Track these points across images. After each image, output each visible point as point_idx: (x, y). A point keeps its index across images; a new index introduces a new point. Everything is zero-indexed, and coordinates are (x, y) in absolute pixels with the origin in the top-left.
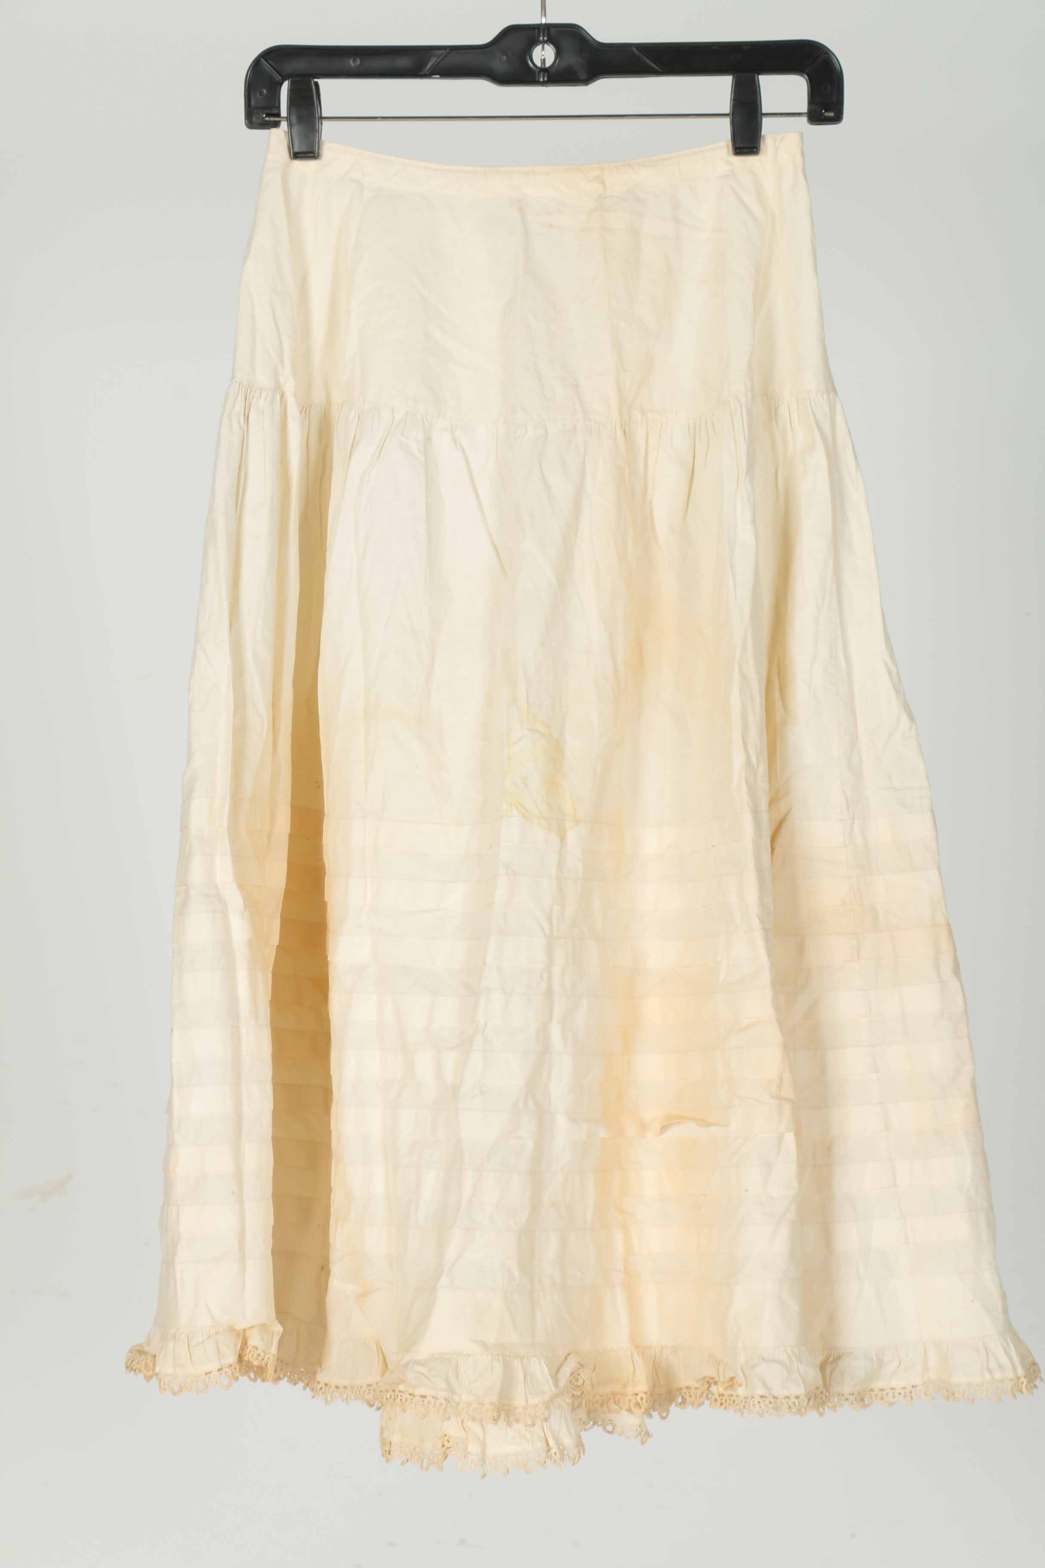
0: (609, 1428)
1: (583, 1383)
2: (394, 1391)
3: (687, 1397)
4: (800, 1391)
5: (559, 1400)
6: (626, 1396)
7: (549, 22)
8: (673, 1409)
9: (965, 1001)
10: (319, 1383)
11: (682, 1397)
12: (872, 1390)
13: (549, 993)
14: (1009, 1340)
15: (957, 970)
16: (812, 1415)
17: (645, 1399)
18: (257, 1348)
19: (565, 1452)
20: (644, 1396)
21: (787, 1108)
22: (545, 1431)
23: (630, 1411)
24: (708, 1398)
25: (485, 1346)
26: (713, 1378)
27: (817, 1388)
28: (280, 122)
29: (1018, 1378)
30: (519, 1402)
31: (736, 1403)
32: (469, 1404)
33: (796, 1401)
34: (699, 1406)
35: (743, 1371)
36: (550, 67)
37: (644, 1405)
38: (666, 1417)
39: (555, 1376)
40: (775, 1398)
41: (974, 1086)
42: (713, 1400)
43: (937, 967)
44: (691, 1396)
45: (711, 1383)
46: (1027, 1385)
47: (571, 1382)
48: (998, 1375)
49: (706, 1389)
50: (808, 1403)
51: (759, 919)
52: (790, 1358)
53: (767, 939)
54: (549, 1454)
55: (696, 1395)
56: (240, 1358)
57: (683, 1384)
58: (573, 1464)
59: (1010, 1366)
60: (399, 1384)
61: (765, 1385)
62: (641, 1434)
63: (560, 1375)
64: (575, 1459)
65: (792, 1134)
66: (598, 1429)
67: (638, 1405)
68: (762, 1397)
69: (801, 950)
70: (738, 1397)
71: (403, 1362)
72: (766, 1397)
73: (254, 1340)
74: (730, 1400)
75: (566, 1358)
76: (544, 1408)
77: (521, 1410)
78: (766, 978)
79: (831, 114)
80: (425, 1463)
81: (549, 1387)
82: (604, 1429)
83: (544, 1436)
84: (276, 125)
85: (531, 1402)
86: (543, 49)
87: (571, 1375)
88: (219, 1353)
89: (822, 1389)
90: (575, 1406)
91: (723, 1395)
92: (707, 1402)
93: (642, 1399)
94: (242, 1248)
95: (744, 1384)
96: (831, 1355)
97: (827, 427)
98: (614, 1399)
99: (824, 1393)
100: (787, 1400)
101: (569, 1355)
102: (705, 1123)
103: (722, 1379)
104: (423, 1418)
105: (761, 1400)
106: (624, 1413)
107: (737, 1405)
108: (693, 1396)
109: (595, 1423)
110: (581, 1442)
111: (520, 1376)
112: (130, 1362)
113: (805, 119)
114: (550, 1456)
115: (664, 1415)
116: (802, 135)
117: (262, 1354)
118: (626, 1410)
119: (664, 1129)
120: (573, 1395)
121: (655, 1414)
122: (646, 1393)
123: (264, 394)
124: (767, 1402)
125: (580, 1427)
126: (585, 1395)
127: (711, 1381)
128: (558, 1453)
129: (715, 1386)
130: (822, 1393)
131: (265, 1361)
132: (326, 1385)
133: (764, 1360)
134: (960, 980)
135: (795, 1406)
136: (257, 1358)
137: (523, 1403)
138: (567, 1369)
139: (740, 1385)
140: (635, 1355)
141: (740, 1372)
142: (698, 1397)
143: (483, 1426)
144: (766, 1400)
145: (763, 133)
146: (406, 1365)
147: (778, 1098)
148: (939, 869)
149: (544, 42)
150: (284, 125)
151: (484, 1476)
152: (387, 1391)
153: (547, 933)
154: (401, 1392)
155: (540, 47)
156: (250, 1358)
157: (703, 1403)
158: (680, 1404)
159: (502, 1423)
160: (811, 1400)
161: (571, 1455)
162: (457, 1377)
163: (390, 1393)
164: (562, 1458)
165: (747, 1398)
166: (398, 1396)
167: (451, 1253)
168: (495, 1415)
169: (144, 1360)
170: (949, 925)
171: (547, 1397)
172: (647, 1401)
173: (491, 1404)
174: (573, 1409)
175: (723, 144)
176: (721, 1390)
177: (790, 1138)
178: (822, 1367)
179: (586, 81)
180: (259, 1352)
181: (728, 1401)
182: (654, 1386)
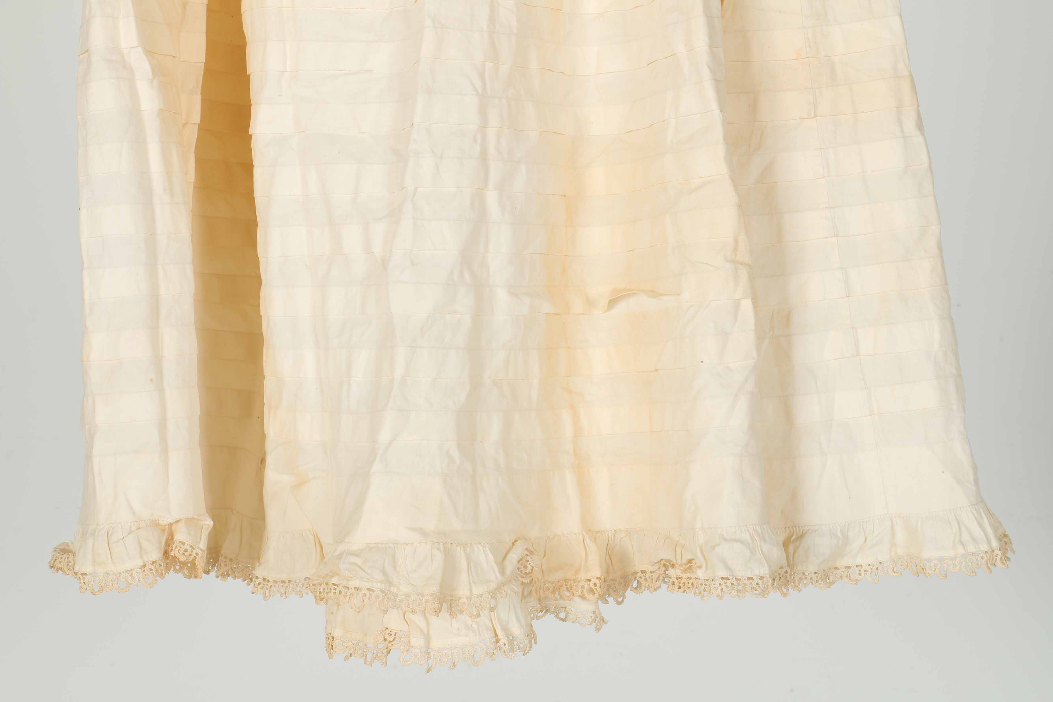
0: (562, 615)
1: (532, 570)
2: (327, 584)
3: (642, 581)
4: (764, 571)
5: (506, 588)
6: (579, 582)
8: (629, 593)
9: (930, 158)
10: (257, 578)
11: (638, 581)
12: (837, 568)
13: (484, 157)
14: (982, 512)
15: (920, 126)
16: (775, 595)
17: (598, 585)
18: (183, 543)
19: (515, 643)
20: (597, 581)
21: (743, 273)
22: (493, 622)
23: (583, 597)
24: (665, 582)
25: (423, 533)
26: (670, 561)
27: (782, 568)
29: (993, 551)
30: (463, 592)
31: (695, 586)
32: (407, 596)
33: (760, 582)
34: (656, 589)
35: (702, 553)
37: (598, 590)
38: (622, 602)
39: (501, 564)
40: (737, 579)
41: (940, 248)
42: (670, 583)
43: (900, 122)
44: (646, 580)
45: (668, 565)
46: (1001, 558)
47: (518, 569)
48: (971, 548)
49: (663, 572)
50: (773, 584)
51: (710, 69)
52: (752, 537)
53: (718, 91)
54: (498, 645)
55: (652, 579)
56: (166, 553)
57: (639, 568)
58: (523, 655)
59: (985, 538)
60: (332, 577)
61: (727, 566)
62: (596, 620)
63: (507, 562)
64: (525, 650)
65: (750, 299)
66: (550, 618)
67: (591, 591)
68: (723, 578)
69: (754, 107)
70: (697, 580)
71: (337, 553)
72: (728, 579)
73: (181, 535)
74: (688, 583)
75: (513, 544)
76: (490, 597)
77: (464, 600)
78: (718, 133)
80: (369, 657)
81: (494, 576)
82: (557, 616)
83: (491, 626)
85: (476, 591)
87: (519, 562)
88: (141, 548)
89: (786, 568)
90: (526, 593)
91: (680, 578)
92: (664, 586)
93: (595, 584)
94: (163, 439)
95: (704, 566)
96: (793, 533)
98: (566, 585)
99: (789, 572)
100: (751, 581)
101: (516, 541)
102: (654, 294)
103: (679, 562)
104: (359, 612)
105: (722, 582)
106: (577, 599)
107: (697, 588)
108: (649, 580)
109: (547, 611)
110: (532, 630)
111: (464, 564)
112: (52, 562)
114: (499, 646)
115: (620, 600)
117: (189, 549)
118: (579, 596)
119: (612, 303)
120: (523, 583)
121: (610, 599)
122: (599, 578)
124: (729, 583)
125: (532, 615)
126: (535, 582)
127: (668, 564)
128: (507, 643)
129: (673, 569)
130: (786, 572)
131: (192, 557)
132: (264, 579)
133: (725, 539)
134: (923, 134)
135: (759, 587)
136: (183, 554)
137: (467, 593)
138: (514, 557)
139: (700, 567)
140: (587, 540)
141: (699, 554)
142: (654, 581)
143: (425, 617)
144: (728, 581)
146: (339, 557)
148: (900, 15)
151: (429, 670)
152: (320, 585)
153: (480, 92)
154: (334, 584)
156: (176, 554)
157: (659, 587)
158: (636, 588)
159: (444, 613)
160: (775, 580)
161: (522, 646)
162: (395, 568)
163: (324, 586)
164: (512, 650)
165: (707, 580)
166: (331, 589)
167: (384, 436)
168: (437, 606)
169: (66, 559)
170: (911, 76)
171: (492, 586)
172: (600, 587)
173: (432, 595)
174: (524, 597)
176: (679, 573)
177: (747, 304)
178: (786, 544)
180: (186, 547)
181: (687, 584)
182: (608, 572)
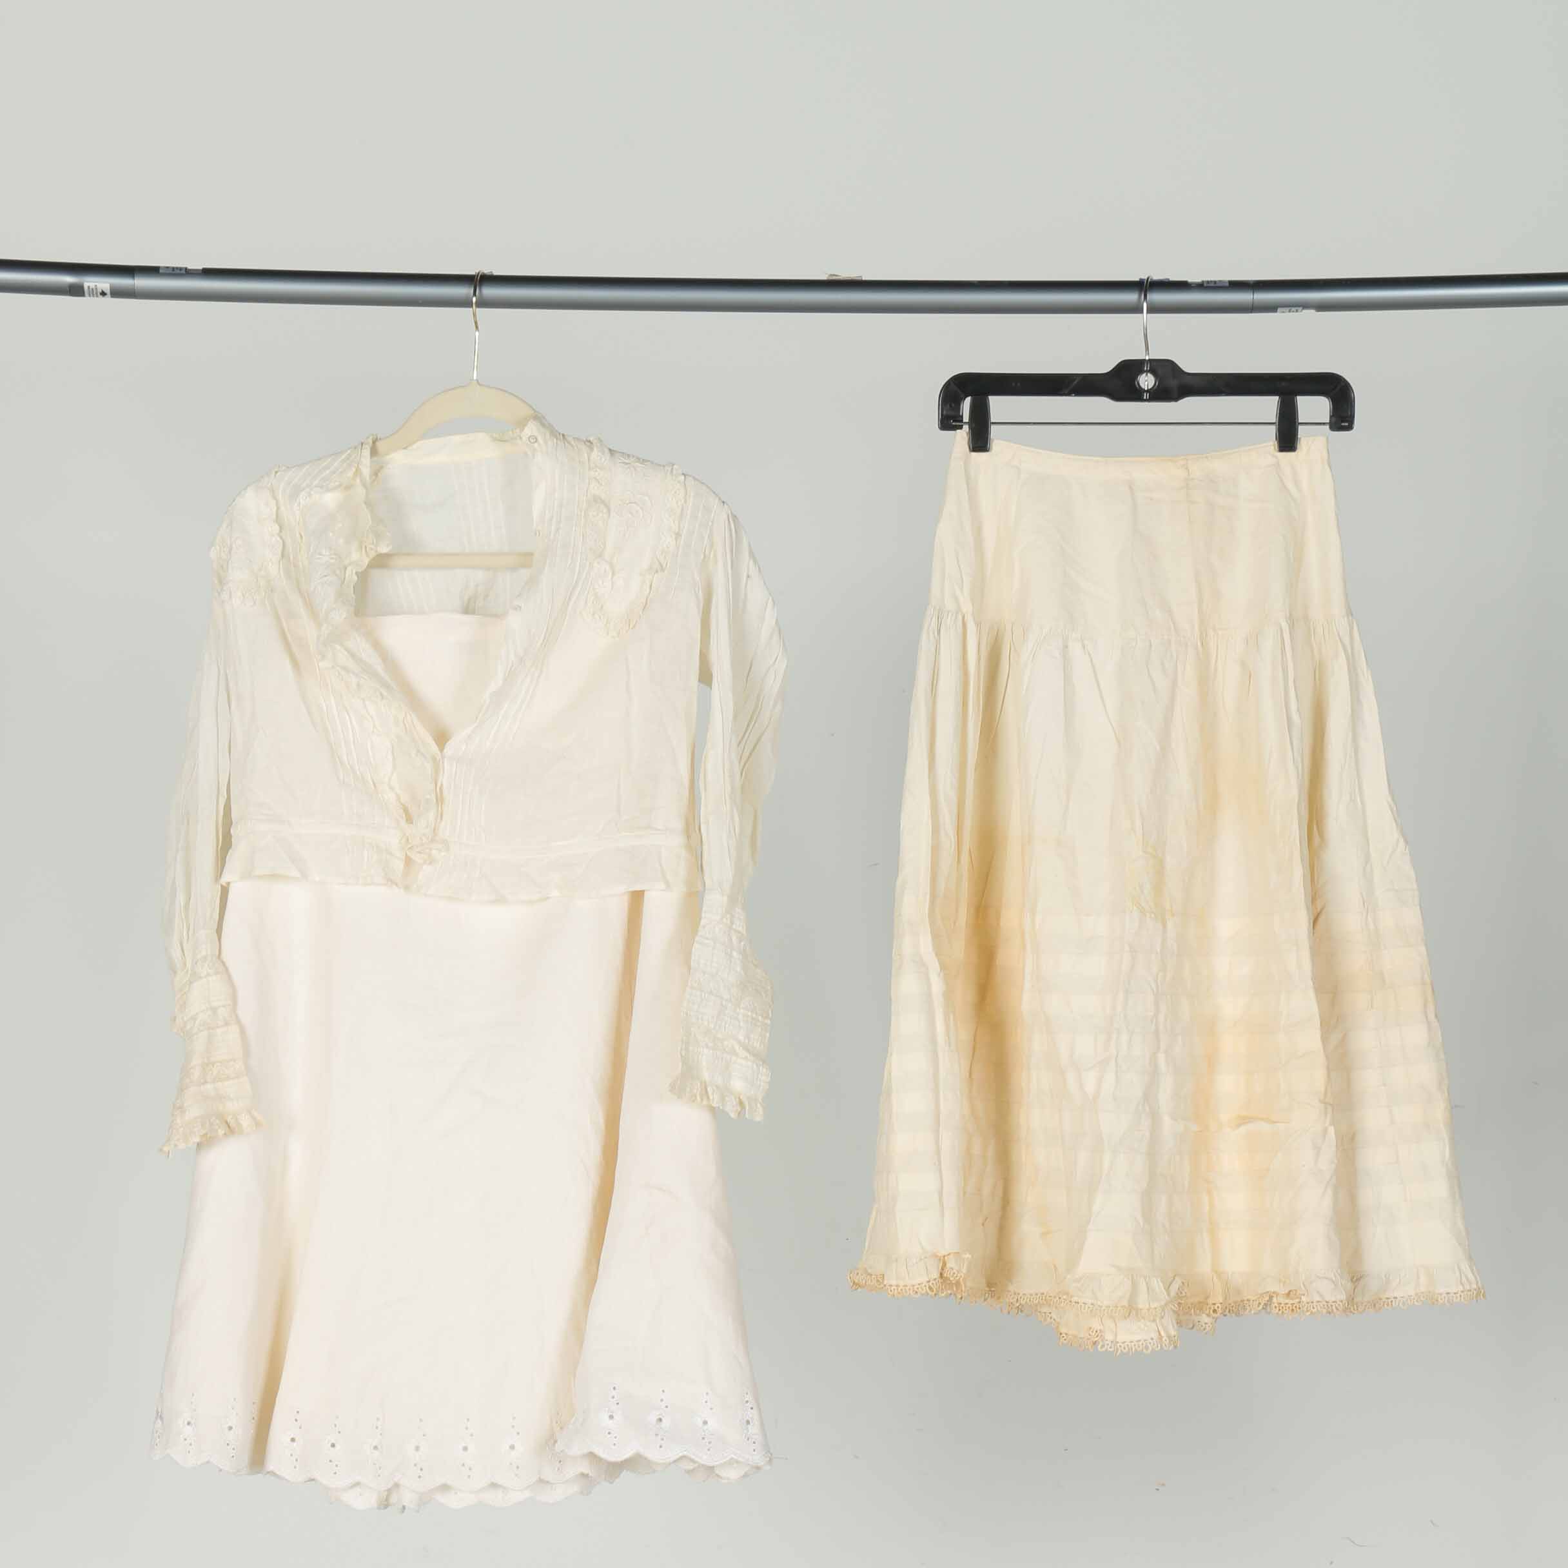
0: (1191, 1326)
1: (1184, 1294)
2: (1060, 1298)
4: (1342, 1298)
5: (1169, 1306)
7: (1151, 358)
13: (1157, 1032)
17: (1220, 1307)
21: (1329, 1110)
22: (1158, 1326)
24: (1265, 1307)
25: (1118, 1269)
26: (1275, 1292)
27: (1351, 1297)
28: (962, 425)
30: (1143, 1305)
32: (1107, 1307)
33: (1341, 1303)
35: (1304, 1285)
36: (1151, 389)
39: (1168, 1290)
40: (1327, 1302)
42: (1273, 1307)
47: (1177, 1293)
49: (1266, 1300)
50: (1348, 1308)
52: (1334, 1277)
54: (1161, 1341)
55: (1254, 1306)
56: (941, 1274)
61: (1321, 1296)
63: (1171, 1289)
65: (1333, 1127)
67: (1215, 1311)
70: (1301, 1303)
71: (1068, 1279)
73: (951, 1264)
74: (1288, 1307)
75: (1174, 1278)
76: (1160, 1311)
77: (1143, 1311)
79: (1347, 424)
81: (1163, 1296)
83: (1157, 1329)
84: (961, 427)
85: (1152, 1305)
86: (1147, 375)
87: (1177, 1289)
88: (927, 1270)
91: (1281, 1303)
93: (1218, 1307)
94: (941, 1202)
95: (1306, 1294)
96: (1356, 1276)
97: (1347, 640)
98: (1199, 1306)
100: (1335, 1304)
102: (1269, 1121)
103: (1283, 1292)
106: (1204, 1315)
111: (1143, 1288)
113: (1328, 427)
116: (1327, 438)
117: (956, 1273)
119: (1237, 1126)
120: (1179, 1303)
122: (1220, 1303)
123: (950, 614)
127: (1273, 1294)
128: (1167, 1340)
129: (1276, 1298)
131: (958, 1278)
133: (1316, 1278)
136: (953, 1276)
137: (1146, 1306)
138: (1175, 1286)
140: (1215, 1278)
141: (1301, 1287)
143: (1116, 1322)
145: (1299, 436)
147: (1325, 1103)
149: (1147, 372)
150: (966, 428)
153: (1155, 991)
155: (1144, 375)
156: (948, 1276)
159: (1131, 1319)
160: (1348, 1304)
162: (1100, 1289)
167: (1096, 1207)
168: (1125, 1314)
171: (1163, 1303)
172: (1221, 1309)
173: (1123, 1307)
175: (1272, 443)
176: (1280, 1300)
177: (1331, 1130)
179: (1176, 399)
180: (954, 1271)
181: (1284, 1308)
182: (1226, 1299)
